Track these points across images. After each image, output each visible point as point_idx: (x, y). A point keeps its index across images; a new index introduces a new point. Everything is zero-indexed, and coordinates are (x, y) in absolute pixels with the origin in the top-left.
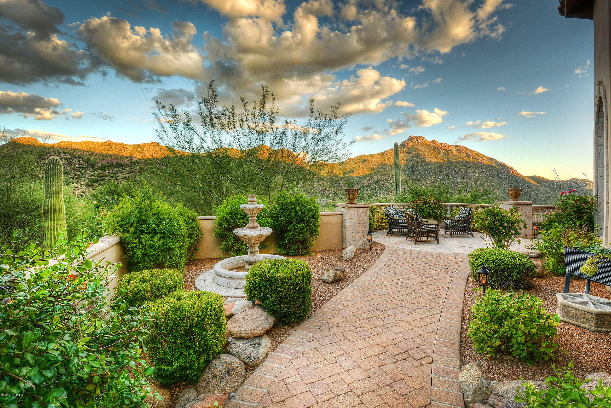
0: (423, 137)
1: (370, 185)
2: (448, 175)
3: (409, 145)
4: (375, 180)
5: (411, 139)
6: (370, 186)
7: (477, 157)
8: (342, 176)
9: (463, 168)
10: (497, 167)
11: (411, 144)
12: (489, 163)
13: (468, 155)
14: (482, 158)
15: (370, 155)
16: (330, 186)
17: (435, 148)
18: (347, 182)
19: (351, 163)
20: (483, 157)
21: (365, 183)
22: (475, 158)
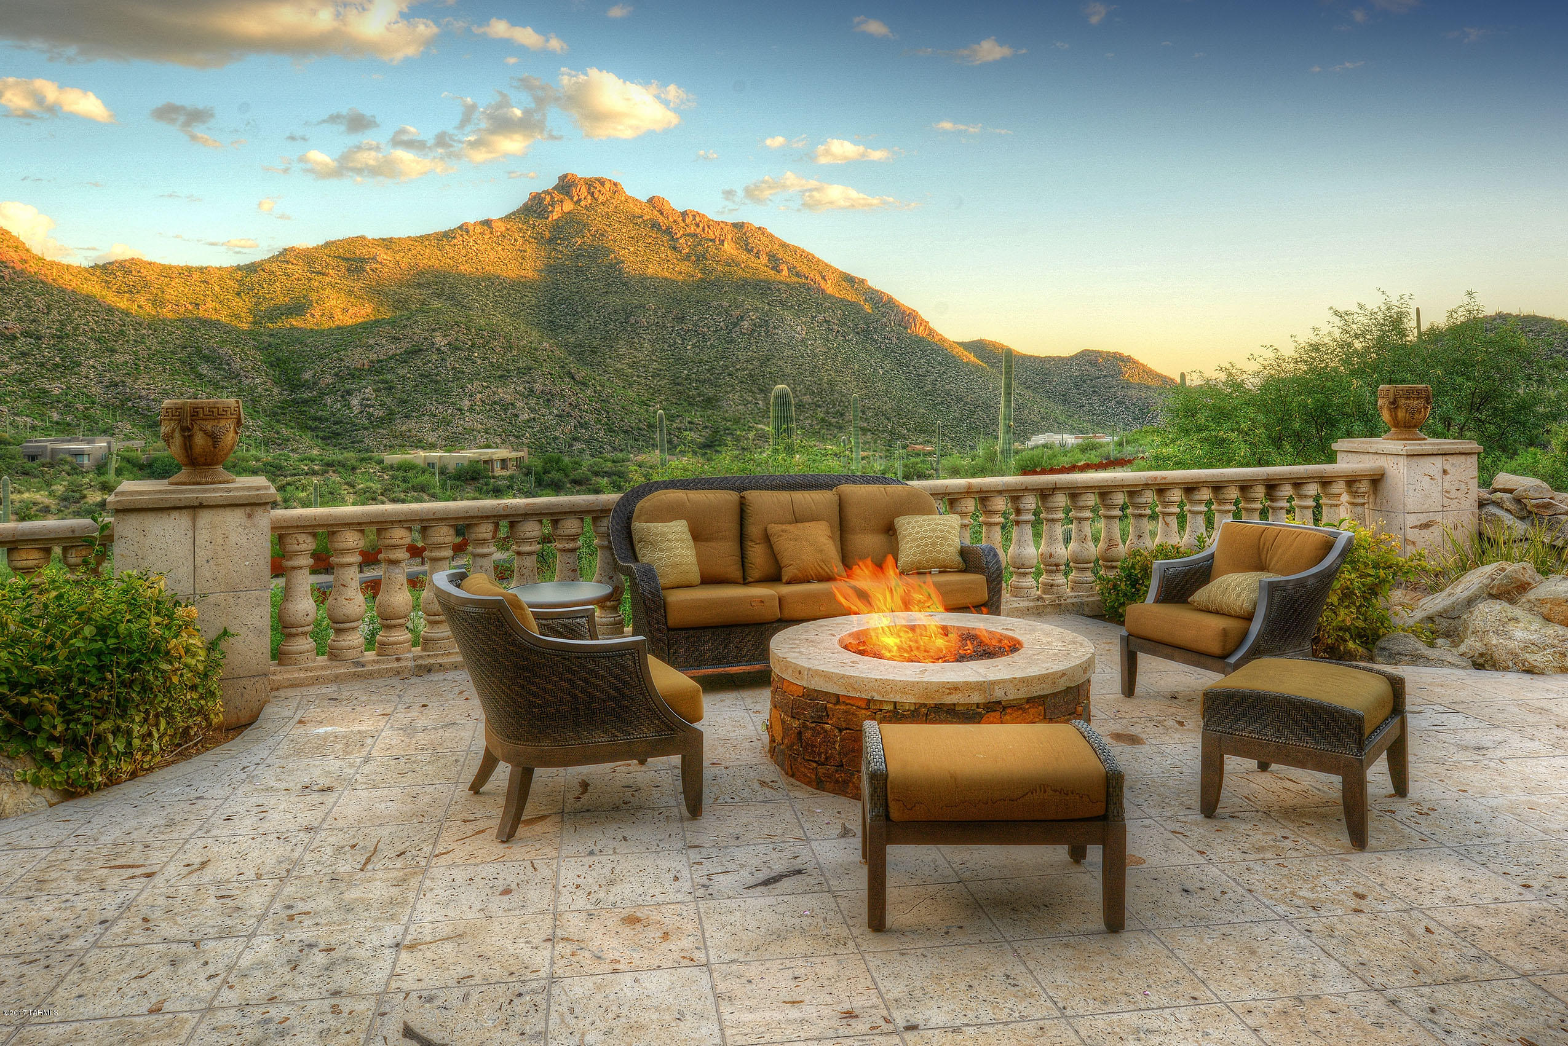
0: (615, 184)
1: (377, 368)
2: (704, 334)
3: (558, 209)
4: (405, 345)
5: (566, 185)
6: (380, 373)
7: (804, 269)
8: (245, 326)
9: (756, 309)
10: (867, 308)
11: (568, 206)
12: (841, 295)
13: (774, 261)
14: (820, 273)
15: (391, 240)
16: (174, 372)
17: (659, 228)
18: (269, 355)
19: (298, 270)
20: (825, 269)
21: (357, 358)
22: (798, 275)
